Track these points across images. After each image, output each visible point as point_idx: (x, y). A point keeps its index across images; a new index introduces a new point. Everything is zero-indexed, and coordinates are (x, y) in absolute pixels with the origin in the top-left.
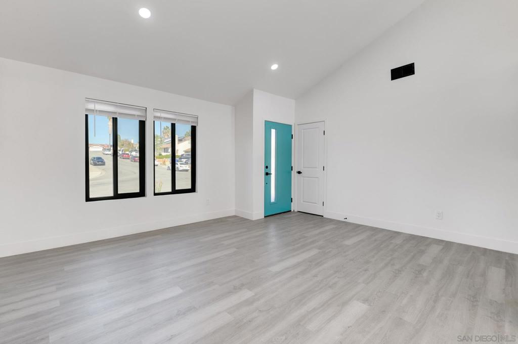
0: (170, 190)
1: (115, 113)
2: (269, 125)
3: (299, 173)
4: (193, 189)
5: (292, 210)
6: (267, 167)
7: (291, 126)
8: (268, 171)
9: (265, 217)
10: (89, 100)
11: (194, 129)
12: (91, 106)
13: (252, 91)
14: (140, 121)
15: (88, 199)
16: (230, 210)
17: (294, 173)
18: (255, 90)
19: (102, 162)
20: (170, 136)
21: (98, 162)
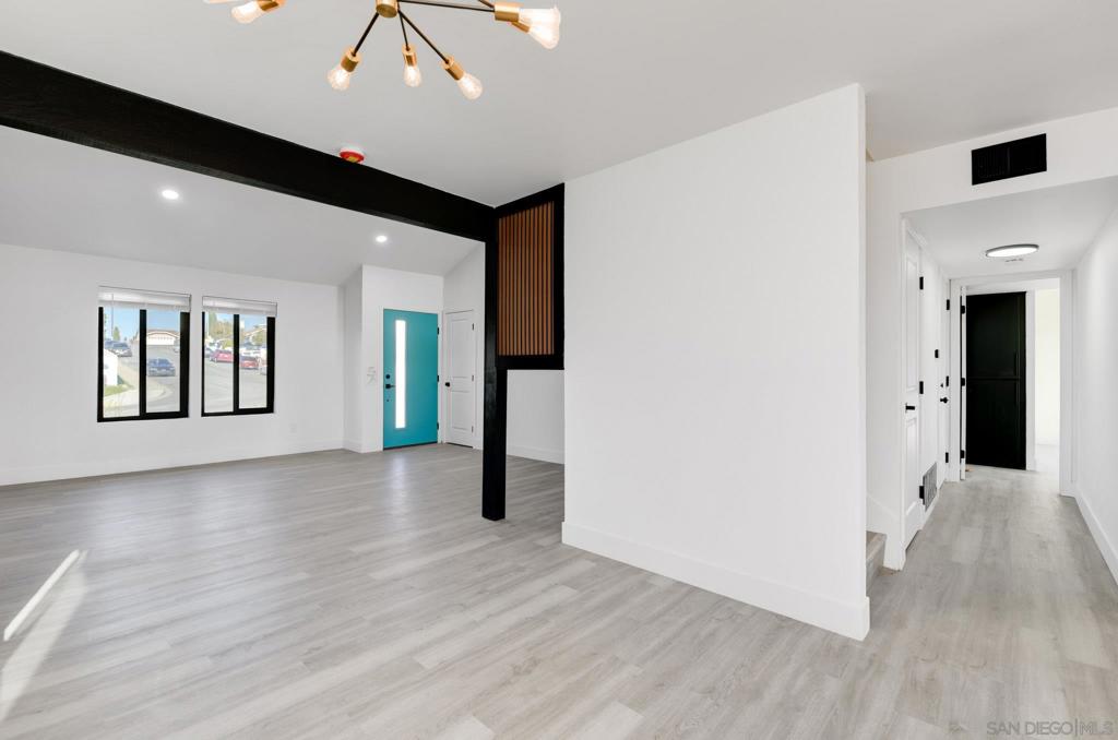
0: (231, 410)
1: (143, 304)
2: (390, 316)
3: (448, 384)
4: (270, 409)
5: (439, 441)
6: (388, 377)
7: (436, 315)
8: (389, 382)
9: (384, 449)
10: (104, 288)
11: (271, 322)
12: (107, 296)
13: (360, 269)
14: (182, 313)
15: (101, 419)
16: (335, 441)
17: (441, 385)
18: (364, 267)
19: (167, 369)
20: (232, 333)
21: (160, 369)
